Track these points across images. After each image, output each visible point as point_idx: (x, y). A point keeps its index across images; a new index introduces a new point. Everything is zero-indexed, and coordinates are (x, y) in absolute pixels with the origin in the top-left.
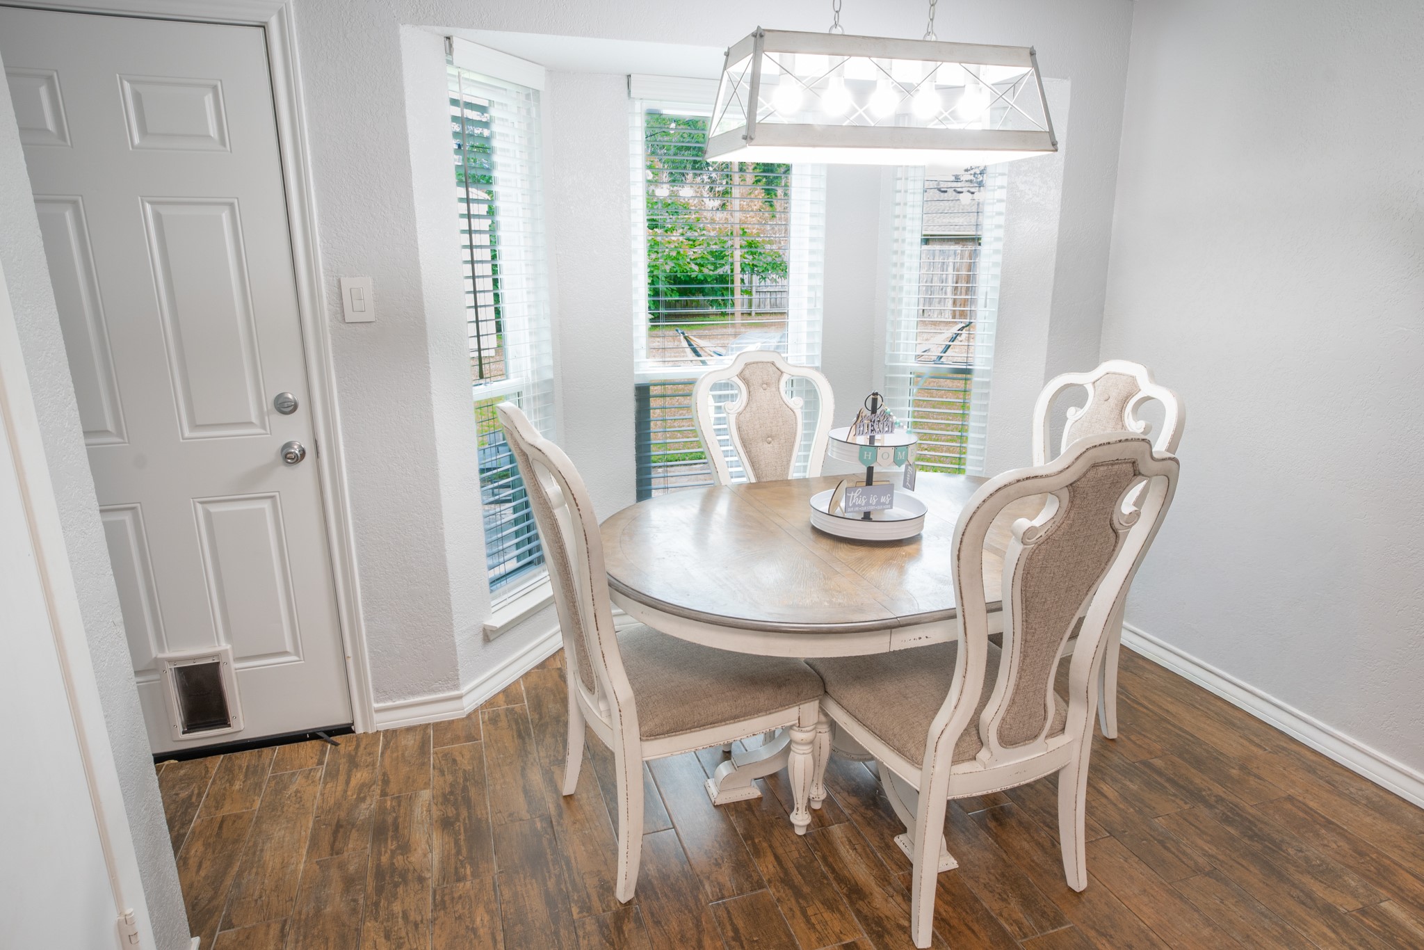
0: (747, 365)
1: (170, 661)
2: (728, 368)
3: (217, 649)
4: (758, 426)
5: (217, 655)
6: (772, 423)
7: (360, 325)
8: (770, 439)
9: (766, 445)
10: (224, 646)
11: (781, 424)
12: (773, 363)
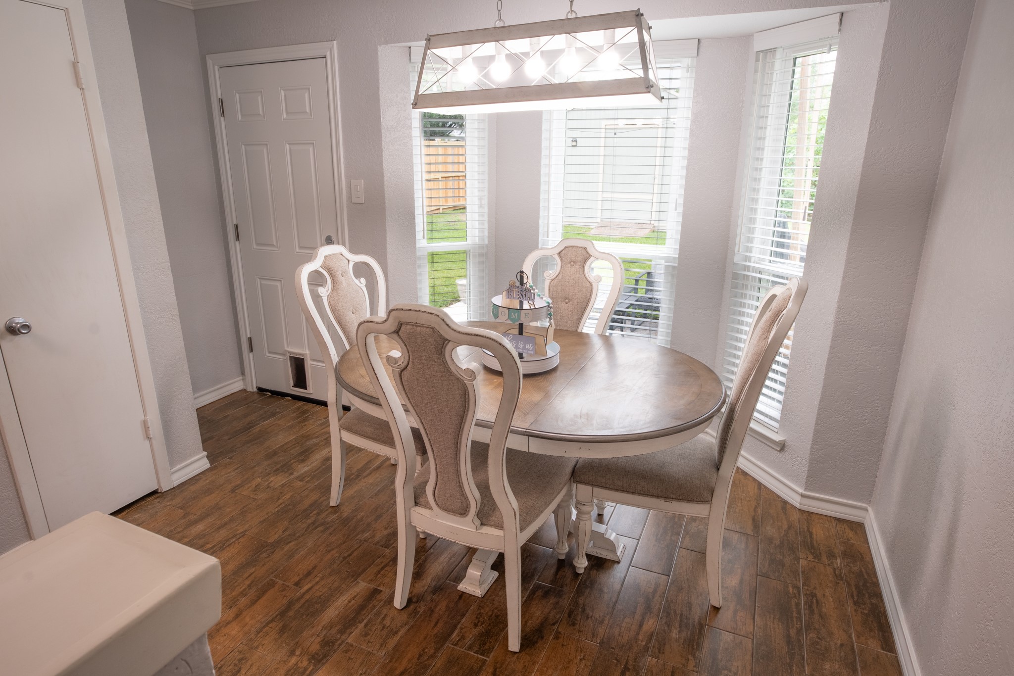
0: (566, 247)
1: (289, 352)
2: (552, 248)
3: (304, 352)
4: (560, 290)
5: (303, 355)
6: (570, 289)
7: (358, 204)
8: (567, 300)
9: (564, 304)
10: (307, 352)
11: (576, 291)
12: (585, 249)
